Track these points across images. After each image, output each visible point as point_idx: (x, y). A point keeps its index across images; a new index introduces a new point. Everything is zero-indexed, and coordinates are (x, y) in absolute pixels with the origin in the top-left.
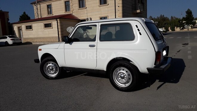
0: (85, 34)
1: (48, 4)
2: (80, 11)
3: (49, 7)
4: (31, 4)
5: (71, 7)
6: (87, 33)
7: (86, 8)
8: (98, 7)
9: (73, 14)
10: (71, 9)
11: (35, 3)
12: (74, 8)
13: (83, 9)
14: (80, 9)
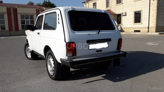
0: (119, 27)
1: (94, 2)
2: (117, 6)
3: (95, 5)
4: (83, 3)
5: (110, 4)
6: (122, 26)
7: (123, 3)
8: (133, 2)
9: (111, 10)
10: (110, 6)
11: (85, 2)
12: (112, 4)
13: (119, 5)
14: (117, 5)
